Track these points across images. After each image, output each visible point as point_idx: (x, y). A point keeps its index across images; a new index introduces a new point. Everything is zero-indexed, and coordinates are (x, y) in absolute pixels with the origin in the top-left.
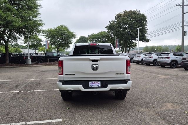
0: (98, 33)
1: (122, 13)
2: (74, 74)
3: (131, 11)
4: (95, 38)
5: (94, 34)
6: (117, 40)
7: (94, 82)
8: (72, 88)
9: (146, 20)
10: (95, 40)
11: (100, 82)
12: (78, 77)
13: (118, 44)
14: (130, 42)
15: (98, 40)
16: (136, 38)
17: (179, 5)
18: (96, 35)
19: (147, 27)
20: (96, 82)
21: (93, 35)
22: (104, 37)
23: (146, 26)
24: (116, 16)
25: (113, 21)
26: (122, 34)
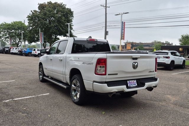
0: (12, 23)
1: (46, 3)
2: (117, 74)
3: (56, 3)
4: (8, 29)
5: (6, 23)
6: (41, 34)
7: (131, 82)
8: (117, 90)
9: (73, 16)
10: (8, 31)
11: (135, 81)
12: (120, 77)
13: (42, 38)
14: (56, 37)
15: (12, 31)
16: (67, 34)
17: (103, 6)
18: (9, 25)
19: (72, 23)
20: (133, 81)
21: (4, 25)
22: (21, 28)
23: (72, 21)
24: (39, 5)
25: (35, 11)
26: (49, 27)
